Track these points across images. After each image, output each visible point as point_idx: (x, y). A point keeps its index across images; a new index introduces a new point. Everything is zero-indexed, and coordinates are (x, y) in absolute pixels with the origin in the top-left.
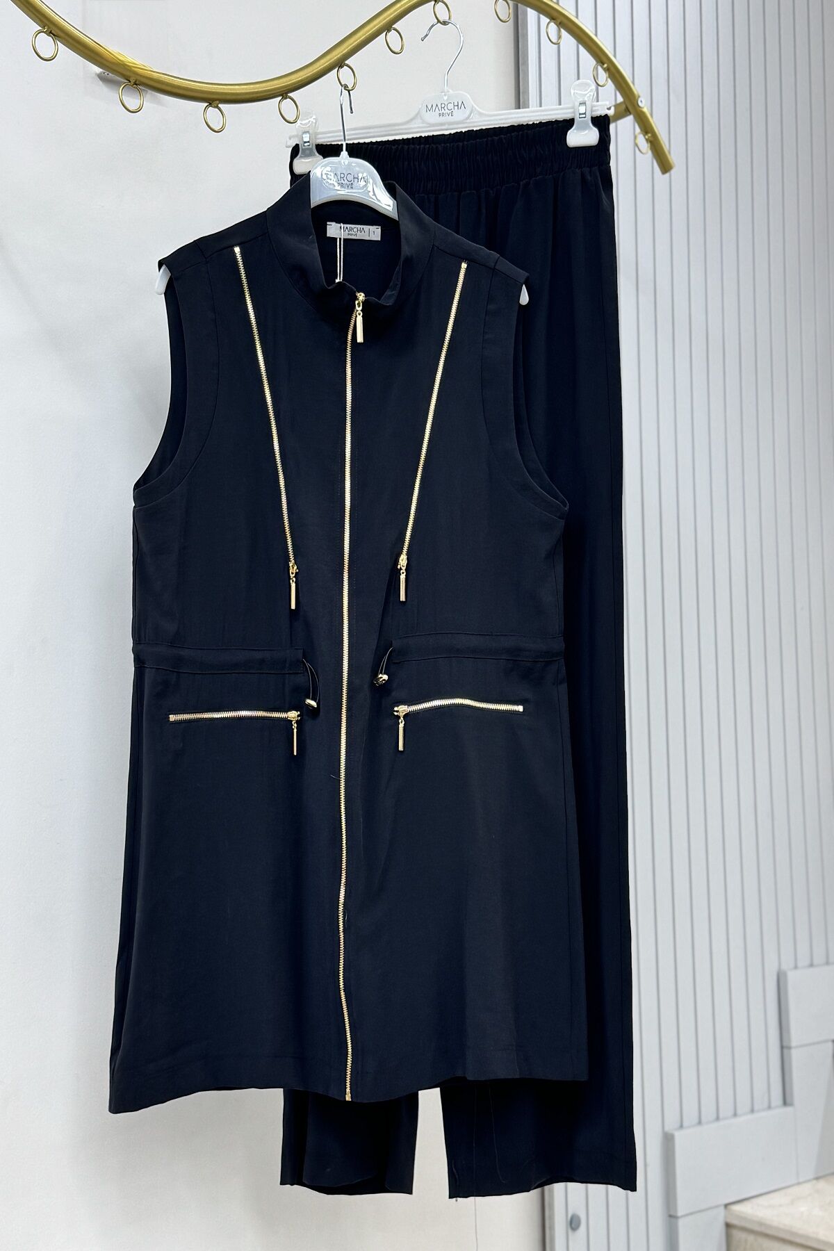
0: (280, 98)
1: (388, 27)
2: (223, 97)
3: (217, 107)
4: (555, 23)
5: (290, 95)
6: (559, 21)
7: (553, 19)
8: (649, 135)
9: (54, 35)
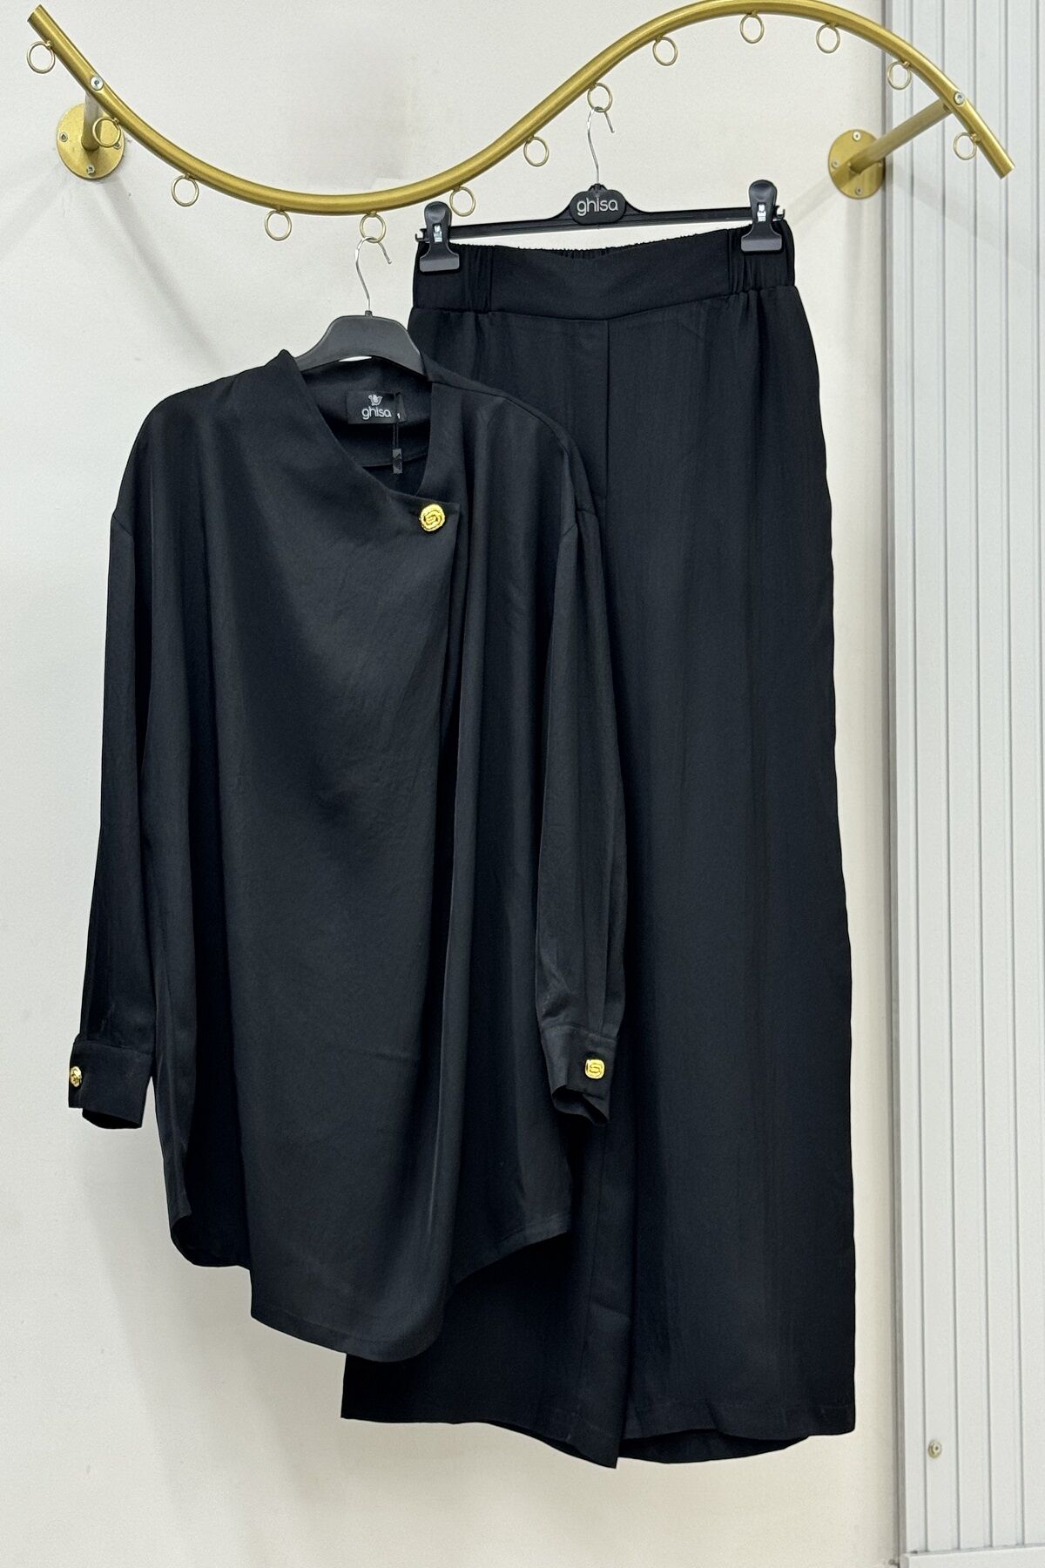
0: (452, 191)
1: (591, 84)
2: (381, 206)
3: (375, 215)
4: (829, 28)
5: (463, 186)
6: (834, 24)
7: (828, 23)
8: (974, 135)
9: (194, 179)
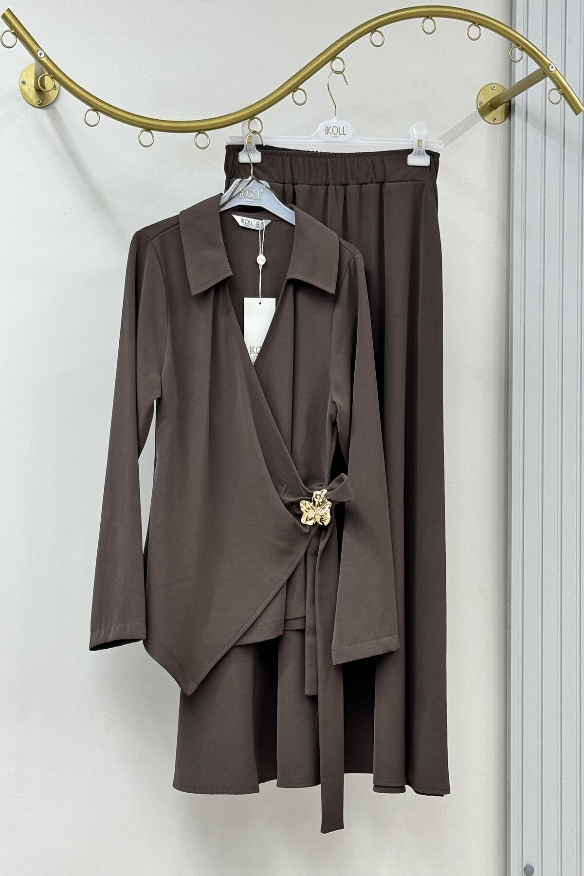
0: (249, 120)
2: (207, 128)
4: (475, 26)
5: (256, 116)
6: (477, 24)
8: (561, 90)
9: (97, 111)
